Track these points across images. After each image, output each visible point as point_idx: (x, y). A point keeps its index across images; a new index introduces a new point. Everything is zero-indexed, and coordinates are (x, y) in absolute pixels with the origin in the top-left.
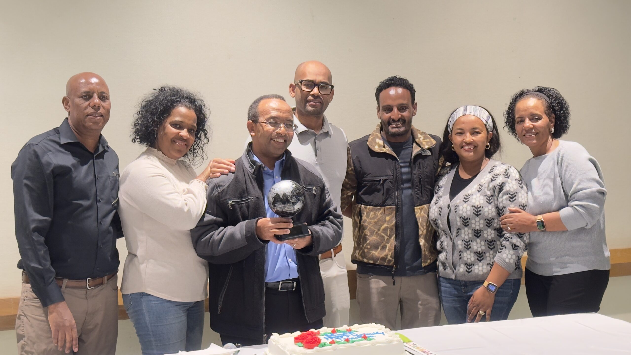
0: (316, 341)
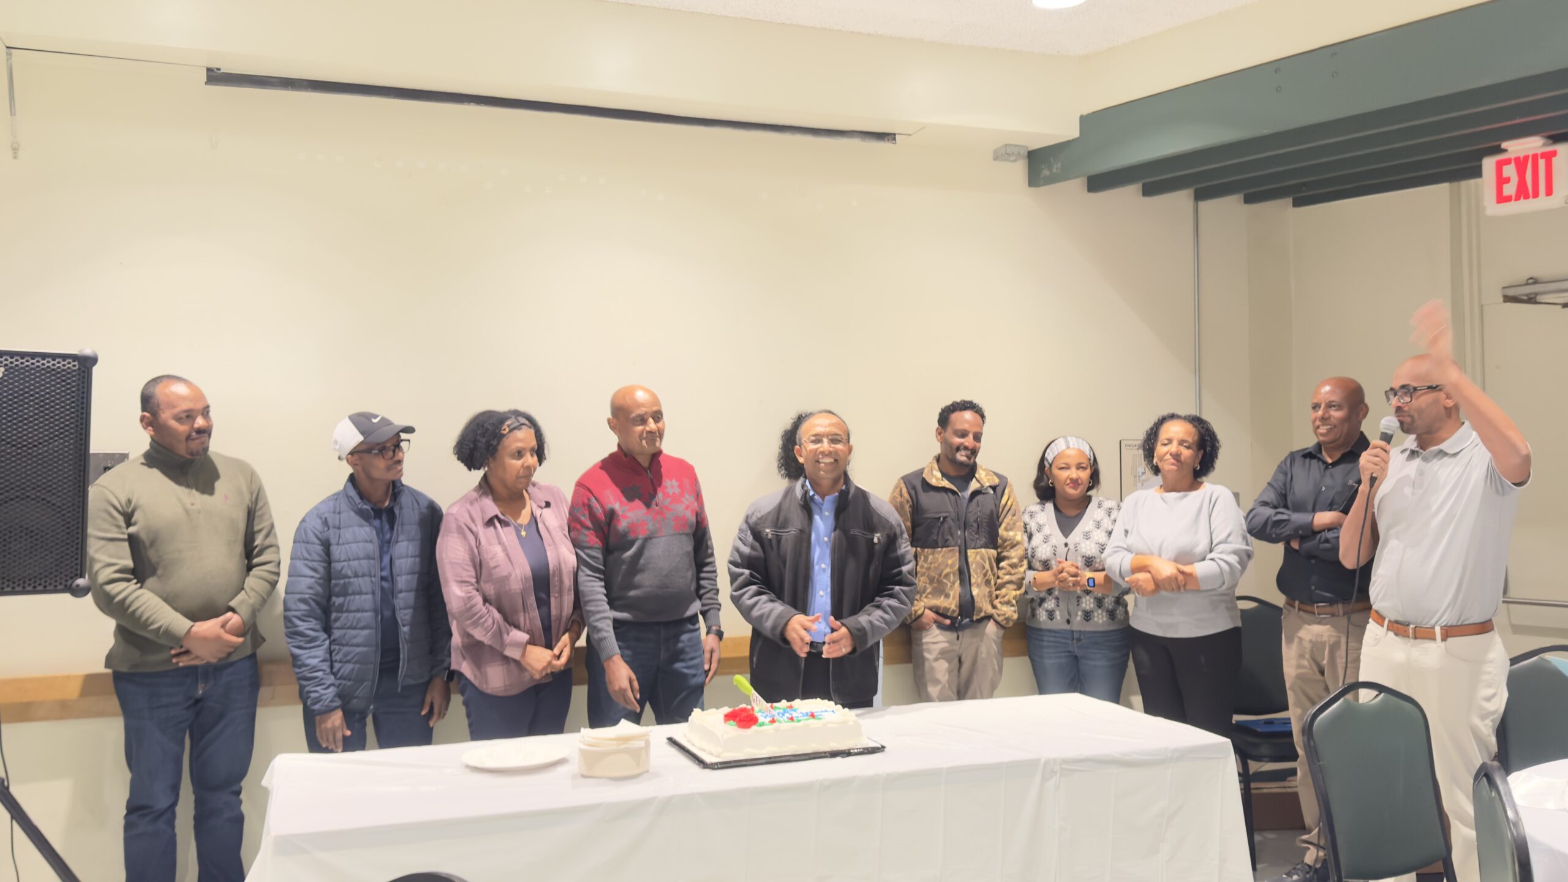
0: (752, 719)
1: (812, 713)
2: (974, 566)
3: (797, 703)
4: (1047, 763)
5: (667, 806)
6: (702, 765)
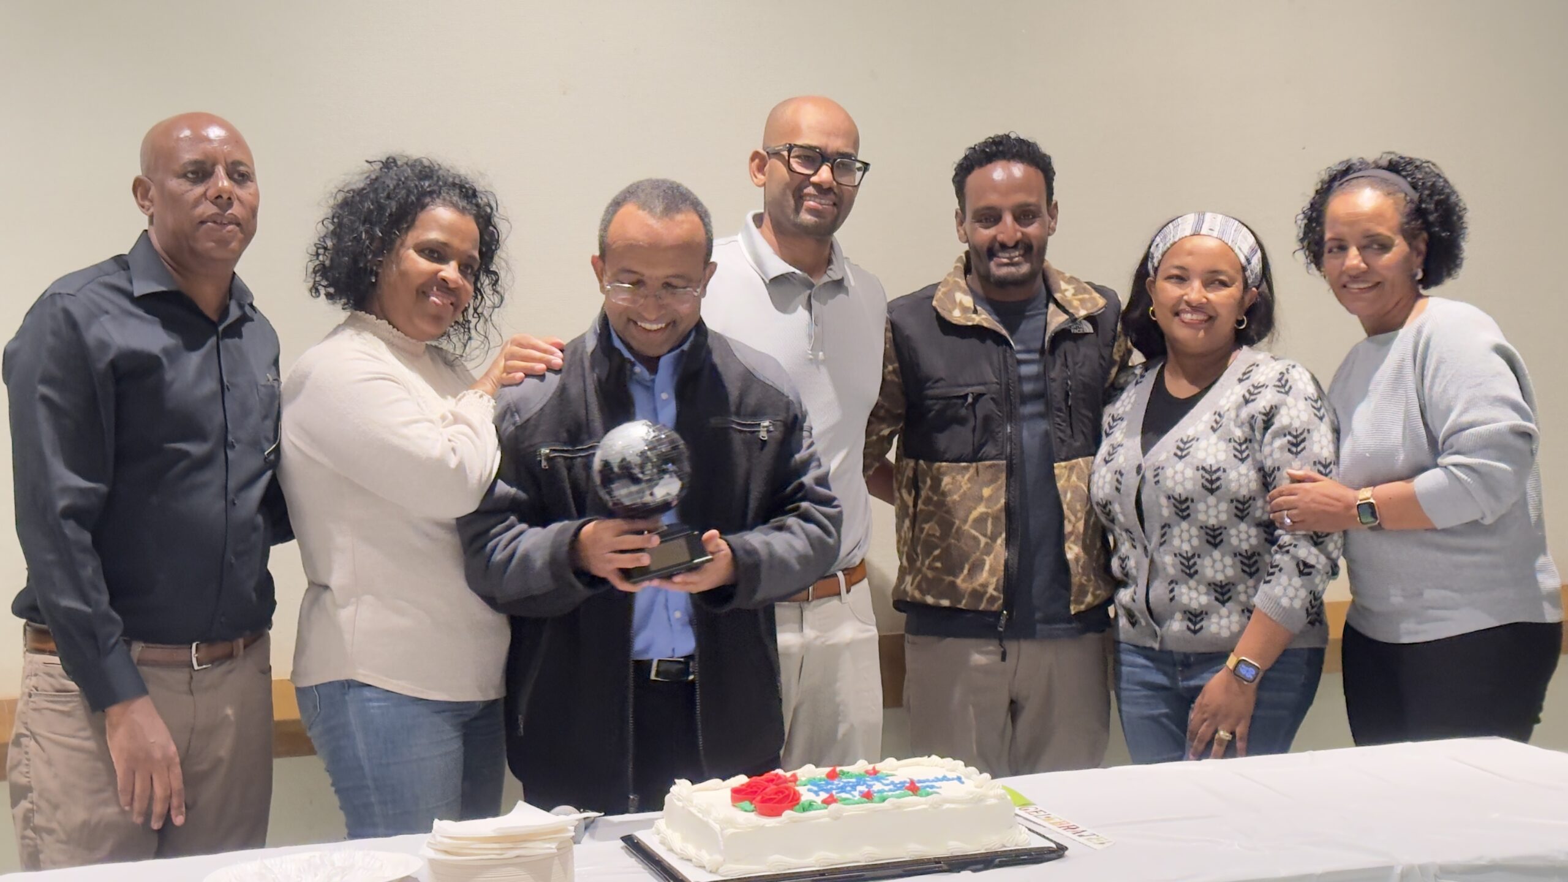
0: (788, 795)
1: (912, 783)
2: (1069, 495)
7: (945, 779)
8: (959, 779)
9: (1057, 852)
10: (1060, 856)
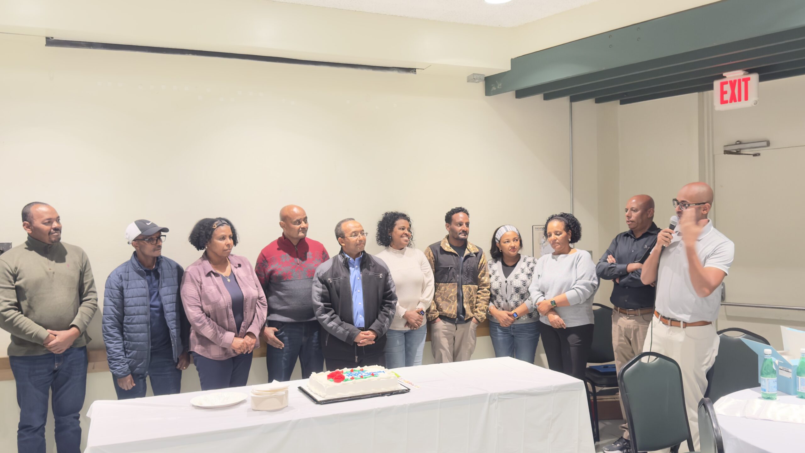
0: (342, 377)
1: (373, 373)
2: (465, 293)
3: (366, 368)
4: (491, 395)
5: (296, 425)
6: (316, 402)
7: (380, 372)
8: (383, 372)
9: (408, 391)
10: (409, 392)
